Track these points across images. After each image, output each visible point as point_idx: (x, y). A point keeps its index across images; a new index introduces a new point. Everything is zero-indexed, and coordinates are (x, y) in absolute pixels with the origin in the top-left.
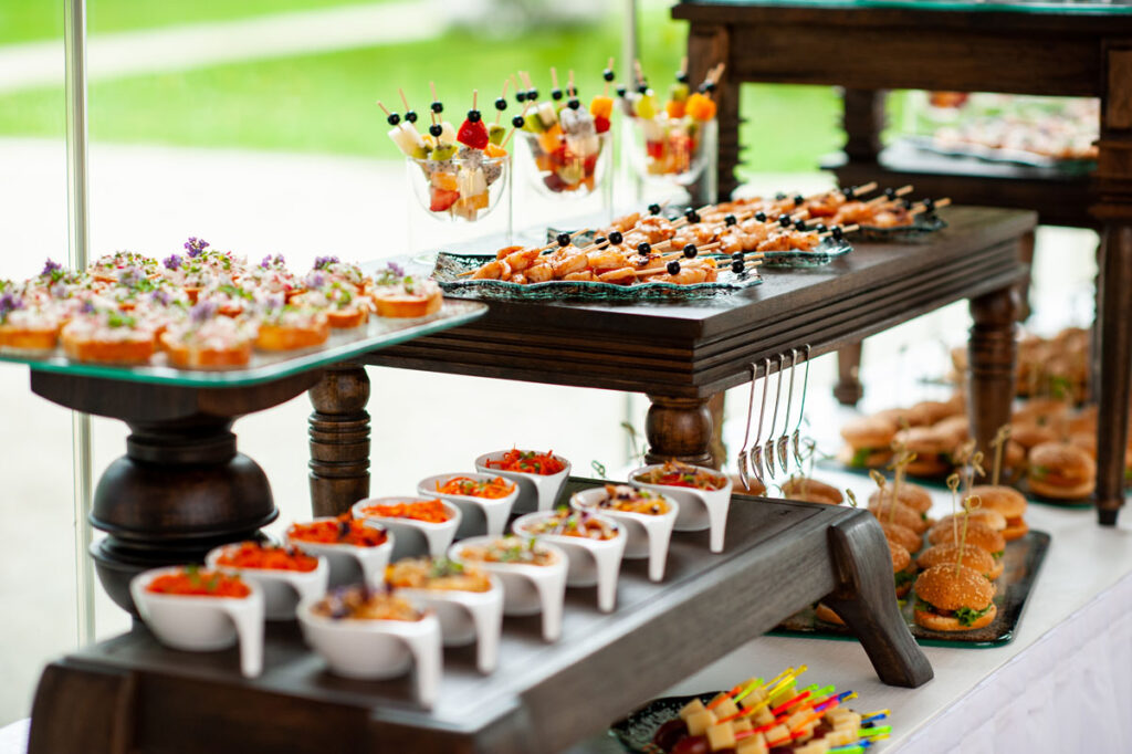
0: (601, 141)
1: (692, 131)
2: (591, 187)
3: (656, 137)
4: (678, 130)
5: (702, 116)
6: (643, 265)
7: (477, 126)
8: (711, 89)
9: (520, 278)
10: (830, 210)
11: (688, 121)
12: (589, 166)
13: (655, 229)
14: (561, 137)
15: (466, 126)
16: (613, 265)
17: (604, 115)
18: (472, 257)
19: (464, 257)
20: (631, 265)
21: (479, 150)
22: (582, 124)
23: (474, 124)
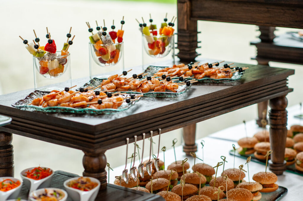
2: (115, 62)
6: (90, 100)
10: (200, 72)
14: (102, 45)
15: (48, 45)
20: (86, 100)
21: (53, 54)
22: (107, 40)
23: (51, 44)
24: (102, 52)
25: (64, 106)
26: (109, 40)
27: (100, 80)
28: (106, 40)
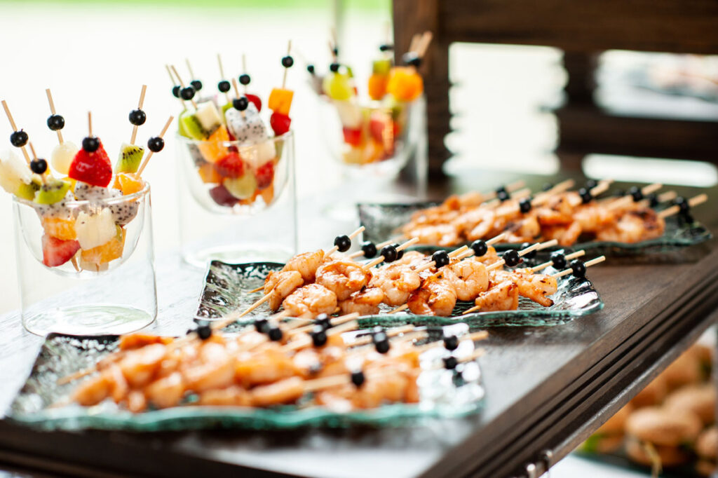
0: (279, 147)
1: (395, 114)
2: (269, 201)
3: (353, 122)
4: (380, 111)
5: (407, 97)
6: (313, 374)
7: (97, 156)
8: (416, 63)
9: (137, 400)
10: (564, 220)
11: (390, 102)
12: (266, 176)
13: (342, 279)
14: (227, 144)
15: (81, 157)
16: (271, 374)
17: (282, 111)
18: (91, 338)
19: (81, 339)
20: (297, 374)
21: (100, 188)
22: (252, 126)
23: (91, 154)
24: (229, 168)
25: (217, 403)
26: (257, 124)
27: (234, 267)
28: (248, 127)
